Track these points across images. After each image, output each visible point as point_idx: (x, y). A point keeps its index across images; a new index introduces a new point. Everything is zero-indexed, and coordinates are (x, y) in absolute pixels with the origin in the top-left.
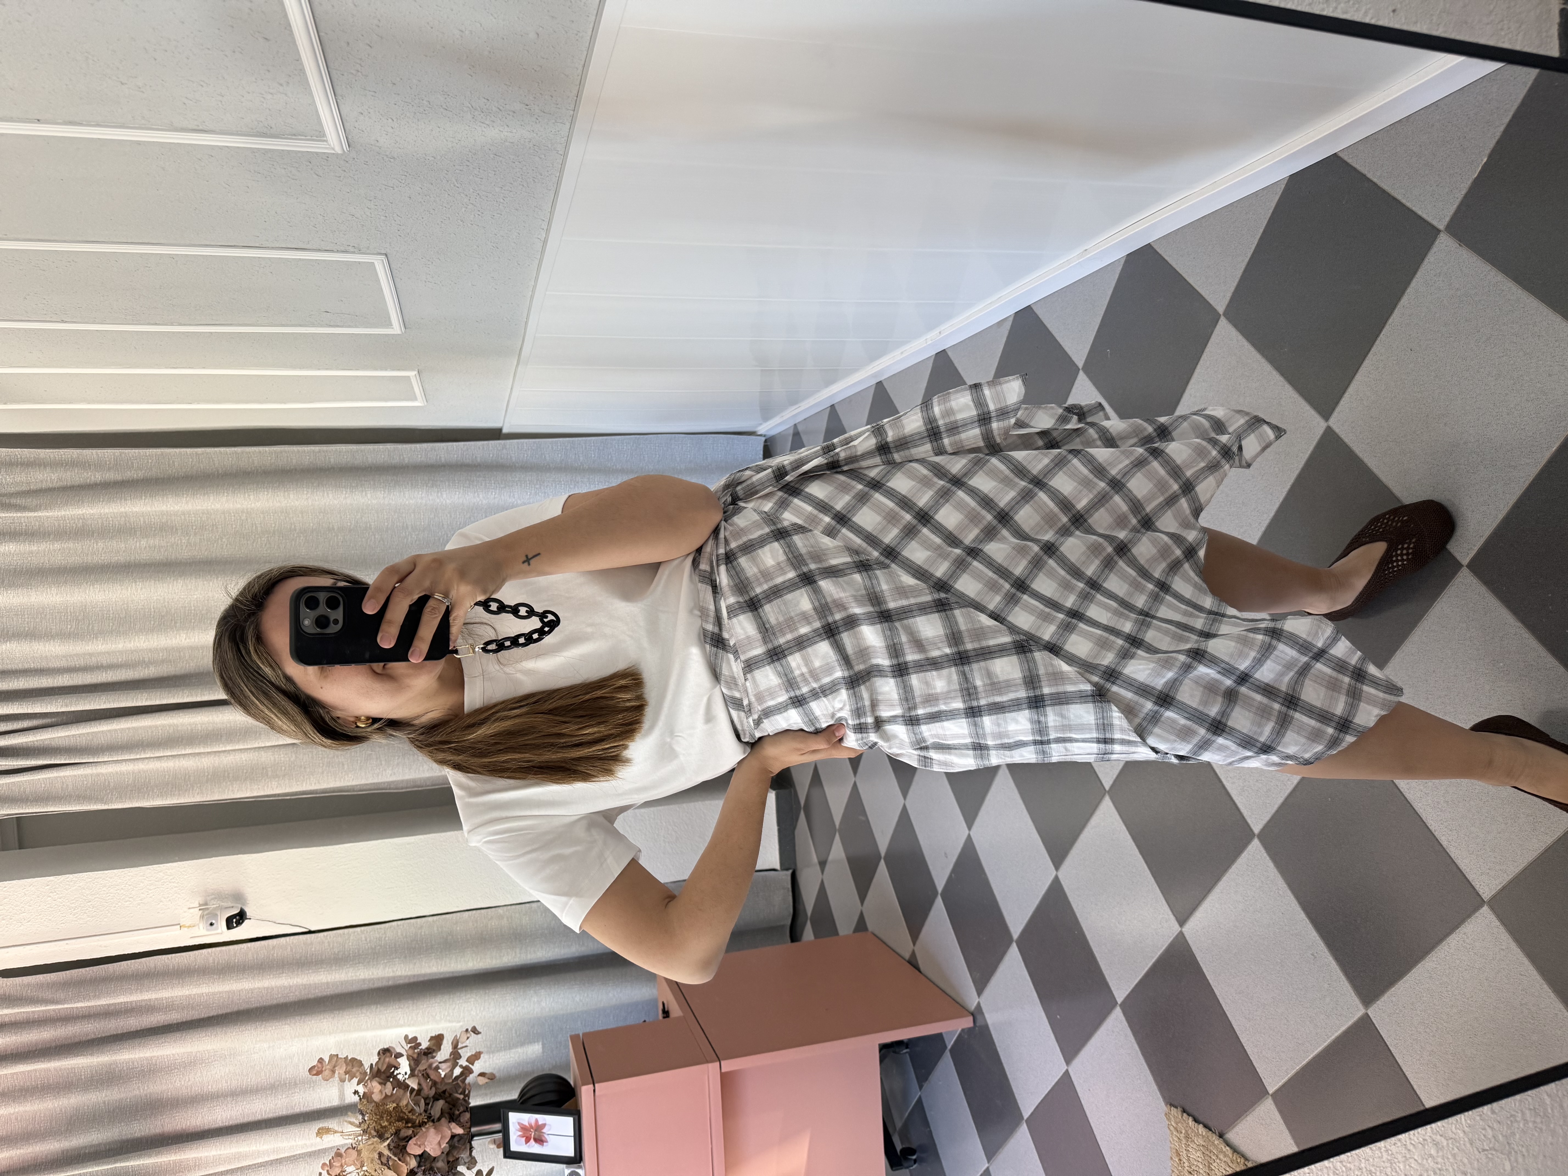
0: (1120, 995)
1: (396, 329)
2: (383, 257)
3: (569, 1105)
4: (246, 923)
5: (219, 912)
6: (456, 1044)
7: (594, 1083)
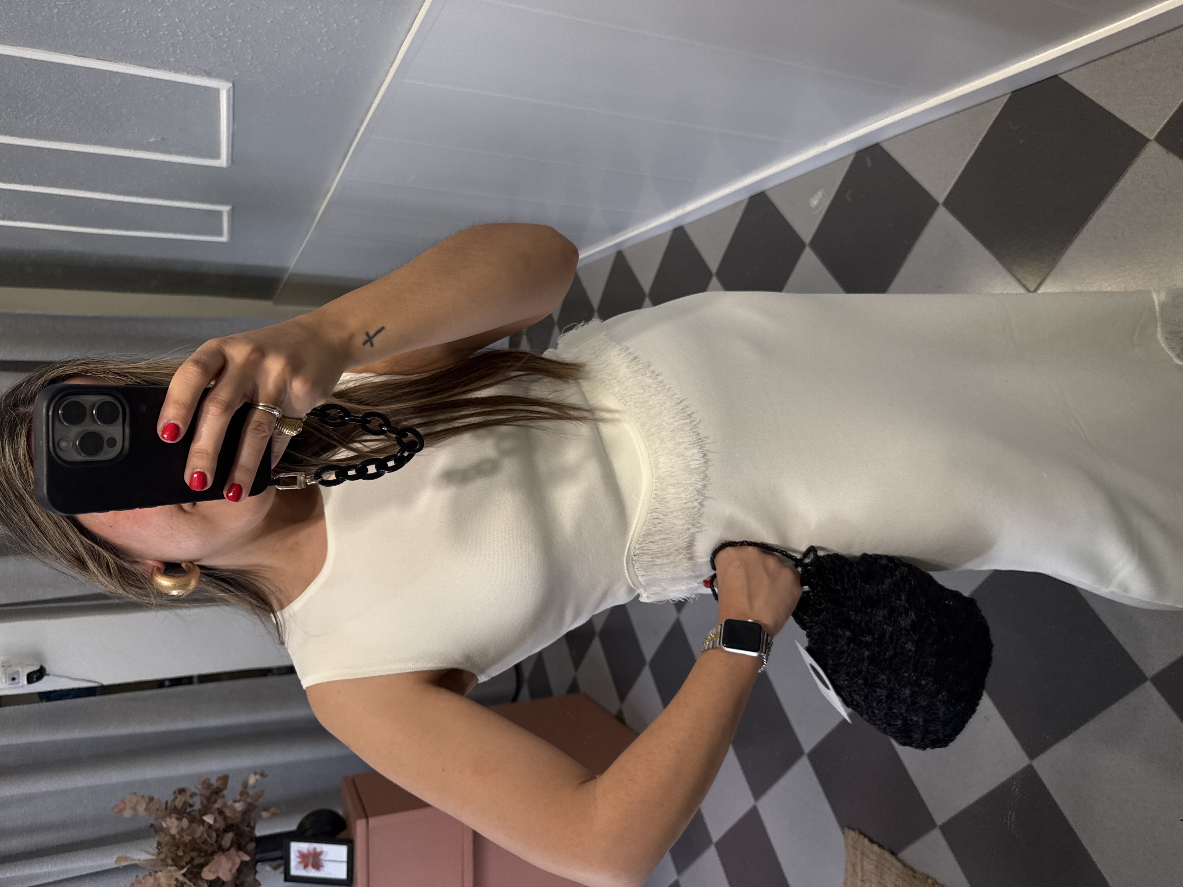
0: (808, 747)
1: (223, 162)
2: (230, 85)
3: (342, 835)
4: (45, 678)
5: (20, 670)
6: (245, 785)
7: (367, 817)
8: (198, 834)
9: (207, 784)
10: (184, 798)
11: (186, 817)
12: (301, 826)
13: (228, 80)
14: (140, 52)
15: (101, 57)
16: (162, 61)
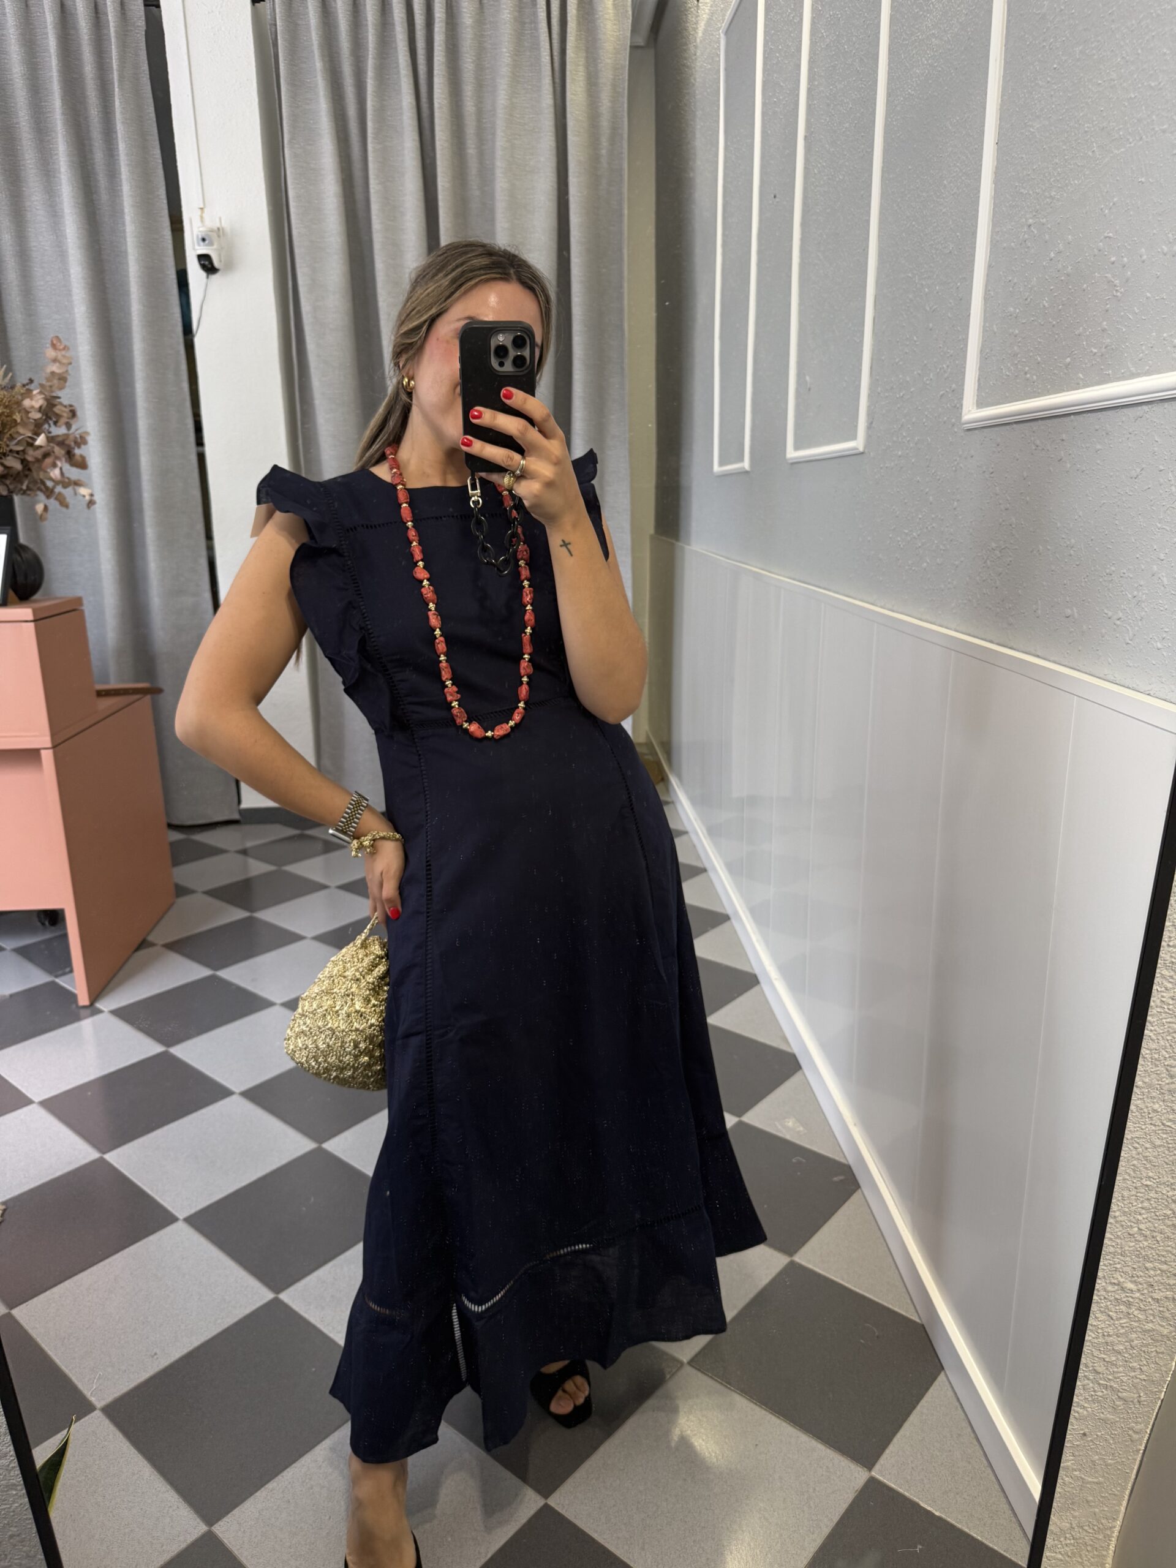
0: (111, 1157)
1: (792, 453)
2: (861, 449)
3: (11, 593)
4: (203, 274)
5: (215, 247)
6: (77, 484)
7: (34, 621)
8: (21, 430)
9: (81, 441)
10: (65, 415)
11: (41, 418)
12: (24, 548)
13: (865, 447)
14: (883, 358)
15: (876, 321)
16: (878, 380)
